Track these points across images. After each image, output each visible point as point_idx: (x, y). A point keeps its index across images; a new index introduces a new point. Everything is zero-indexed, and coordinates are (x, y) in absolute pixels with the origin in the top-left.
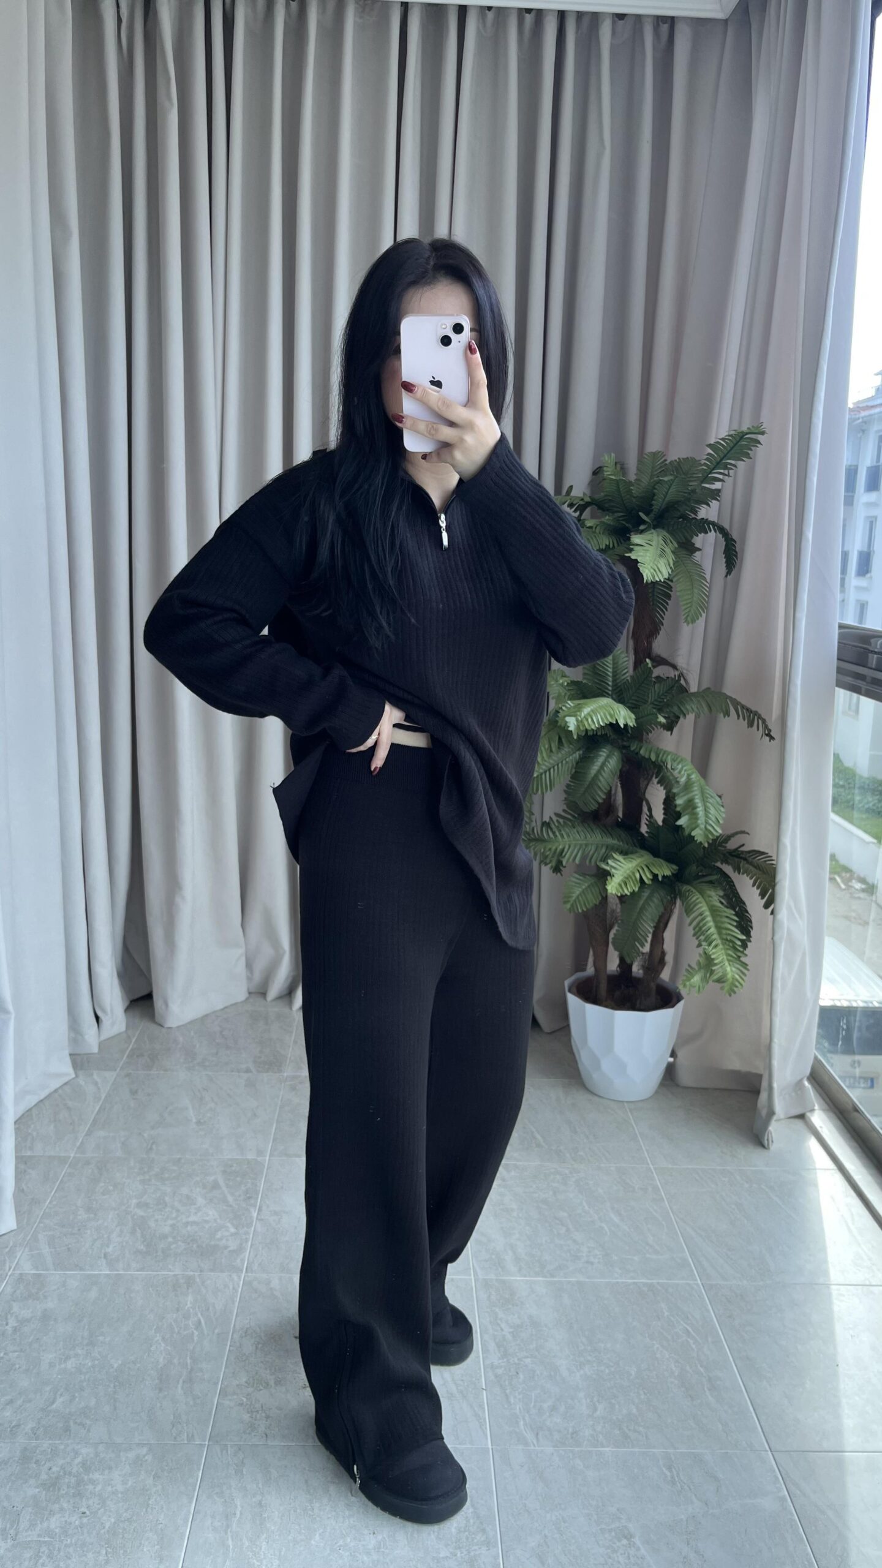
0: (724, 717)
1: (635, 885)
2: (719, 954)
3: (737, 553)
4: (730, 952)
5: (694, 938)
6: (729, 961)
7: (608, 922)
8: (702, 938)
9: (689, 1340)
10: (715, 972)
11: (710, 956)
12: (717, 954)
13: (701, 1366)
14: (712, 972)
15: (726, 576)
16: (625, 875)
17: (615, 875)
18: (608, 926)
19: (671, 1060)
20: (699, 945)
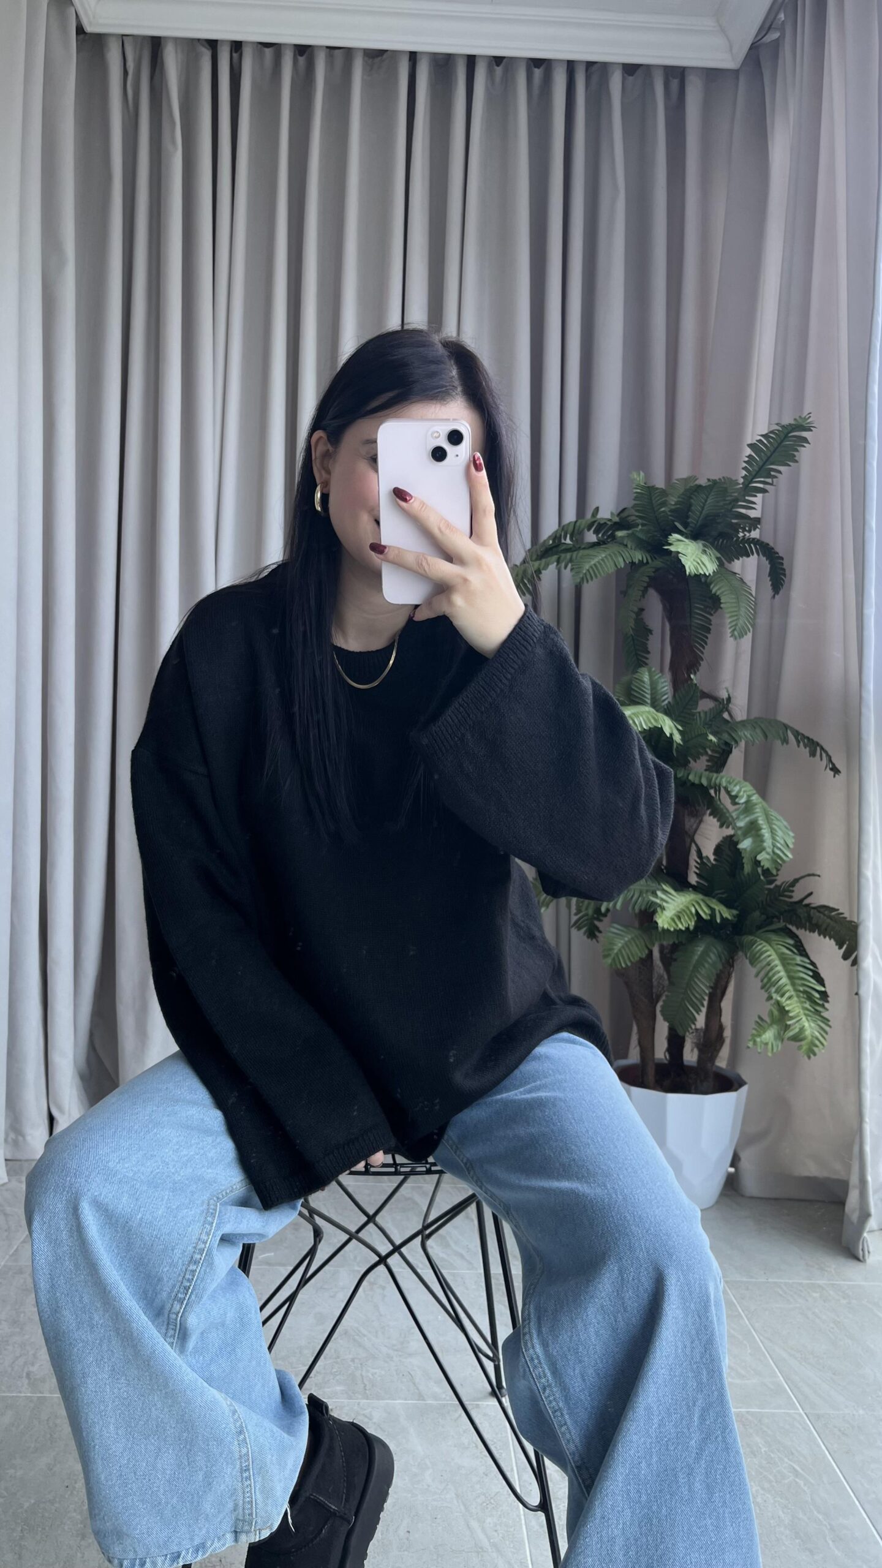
0: (783, 744)
1: (691, 921)
2: (794, 1006)
3: (784, 570)
4: (807, 1005)
5: (763, 991)
6: (806, 1015)
7: (654, 990)
8: (773, 990)
9: (797, 1480)
10: (791, 1028)
11: (784, 1007)
12: (793, 1006)
13: (819, 1512)
14: (787, 1027)
15: (774, 597)
16: (678, 909)
17: (666, 908)
18: (654, 996)
19: (732, 1170)
20: (770, 998)
